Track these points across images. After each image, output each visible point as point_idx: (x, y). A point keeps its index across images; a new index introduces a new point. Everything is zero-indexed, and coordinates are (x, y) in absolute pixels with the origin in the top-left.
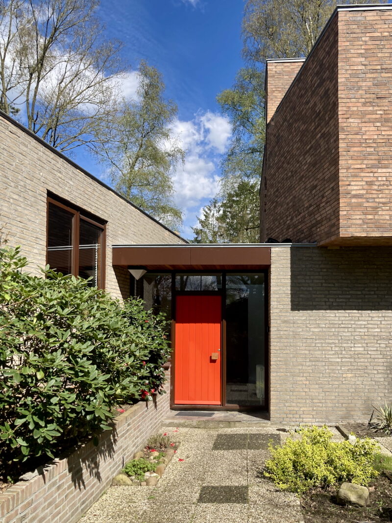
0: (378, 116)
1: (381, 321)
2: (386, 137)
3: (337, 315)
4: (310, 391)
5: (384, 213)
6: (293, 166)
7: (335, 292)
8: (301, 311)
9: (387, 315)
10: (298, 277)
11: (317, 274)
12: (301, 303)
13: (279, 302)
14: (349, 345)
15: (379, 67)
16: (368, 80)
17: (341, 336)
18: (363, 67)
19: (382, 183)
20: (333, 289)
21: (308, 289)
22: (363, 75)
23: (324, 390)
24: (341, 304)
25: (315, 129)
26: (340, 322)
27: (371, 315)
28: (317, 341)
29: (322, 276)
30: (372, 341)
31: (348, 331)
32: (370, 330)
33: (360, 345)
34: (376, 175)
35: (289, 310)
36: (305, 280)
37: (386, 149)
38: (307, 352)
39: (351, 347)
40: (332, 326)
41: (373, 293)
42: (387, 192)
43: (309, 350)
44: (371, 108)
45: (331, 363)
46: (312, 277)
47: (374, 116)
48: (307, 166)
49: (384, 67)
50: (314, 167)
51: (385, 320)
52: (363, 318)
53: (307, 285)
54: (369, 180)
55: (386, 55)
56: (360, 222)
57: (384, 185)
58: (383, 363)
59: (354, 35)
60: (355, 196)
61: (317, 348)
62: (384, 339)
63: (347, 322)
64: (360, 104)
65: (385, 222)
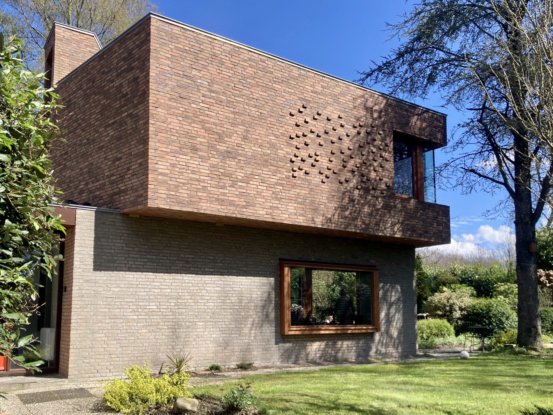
0: (181, 112)
1: (172, 283)
2: (186, 130)
3: (135, 276)
4: (108, 347)
5: (183, 191)
6: (90, 134)
7: (134, 256)
8: (102, 272)
9: (177, 277)
10: (102, 240)
11: (119, 238)
12: (103, 264)
13: (82, 262)
14: (145, 304)
15: (181, 73)
16: (173, 80)
17: (138, 295)
18: (170, 69)
19: (182, 167)
20: (132, 252)
21: (110, 251)
22: (170, 76)
23: (122, 345)
24: (139, 266)
25: (121, 107)
26: (138, 283)
27: (164, 277)
28: (117, 300)
29: (123, 240)
30: (164, 300)
31: (144, 291)
32: (163, 290)
33: (154, 304)
34: (178, 159)
35: (92, 270)
36: (108, 243)
37: (186, 140)
38: (107, 310)
39: (146, 306)
40: (130, 286)
41: (166, 258)
42: (186, 174)
43: (109, 309)
44: (175, 104)
45: (129, 321)
46: (114, 241)
47: (177, 111)
48: (108, 138)
49: (186, 74)
50: (118, 141)
51: (175, 282)
52: (157, 280)
53: (109, 247)
54: (172, 162)
55: (187, 65)
56: (165, 196)
57: (183, 169)
58: (172, 319)
59: (163, 41)
60: (161, 174)
61: (116, 307)
62: (173, 298)
63: (143, 283)
64: (167, 99)
65: (184, 199)
